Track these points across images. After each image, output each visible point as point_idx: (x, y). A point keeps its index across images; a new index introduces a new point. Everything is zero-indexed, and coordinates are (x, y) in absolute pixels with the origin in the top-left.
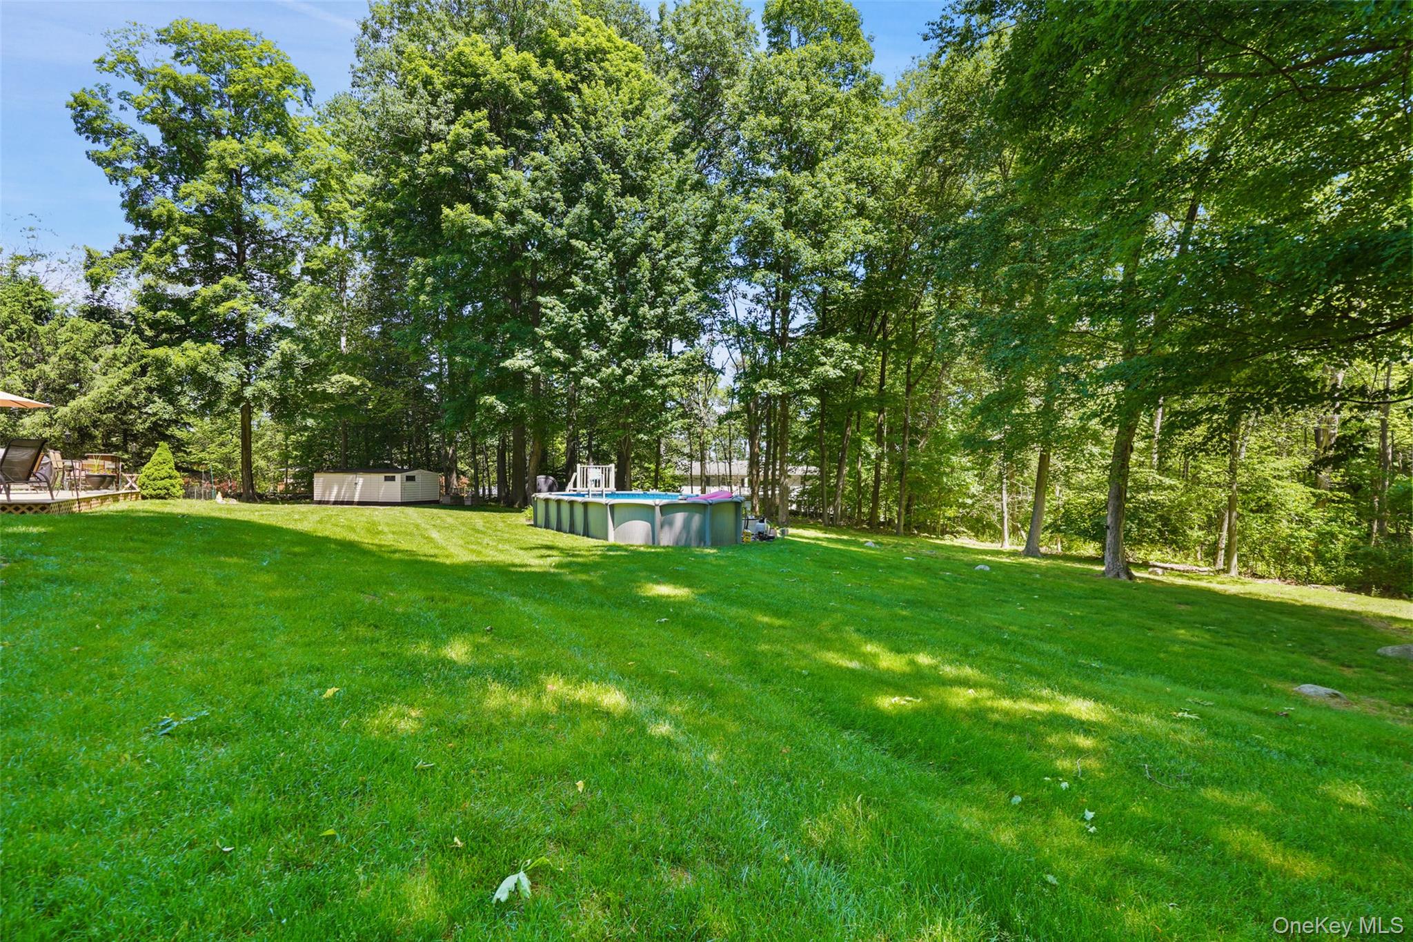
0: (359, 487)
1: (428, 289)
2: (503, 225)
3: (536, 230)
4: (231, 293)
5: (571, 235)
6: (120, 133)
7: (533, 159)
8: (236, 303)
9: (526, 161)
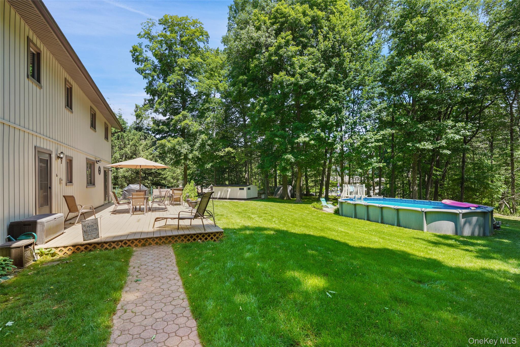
0: (229, 193)
1: (265, 110)
2: (300, 80)
3: (313, 80)
4: (185, 117)
5: (328, 82)
6: (146, 60)
7: (309, 51)
8: (187, 121)
9: (305, 52)
